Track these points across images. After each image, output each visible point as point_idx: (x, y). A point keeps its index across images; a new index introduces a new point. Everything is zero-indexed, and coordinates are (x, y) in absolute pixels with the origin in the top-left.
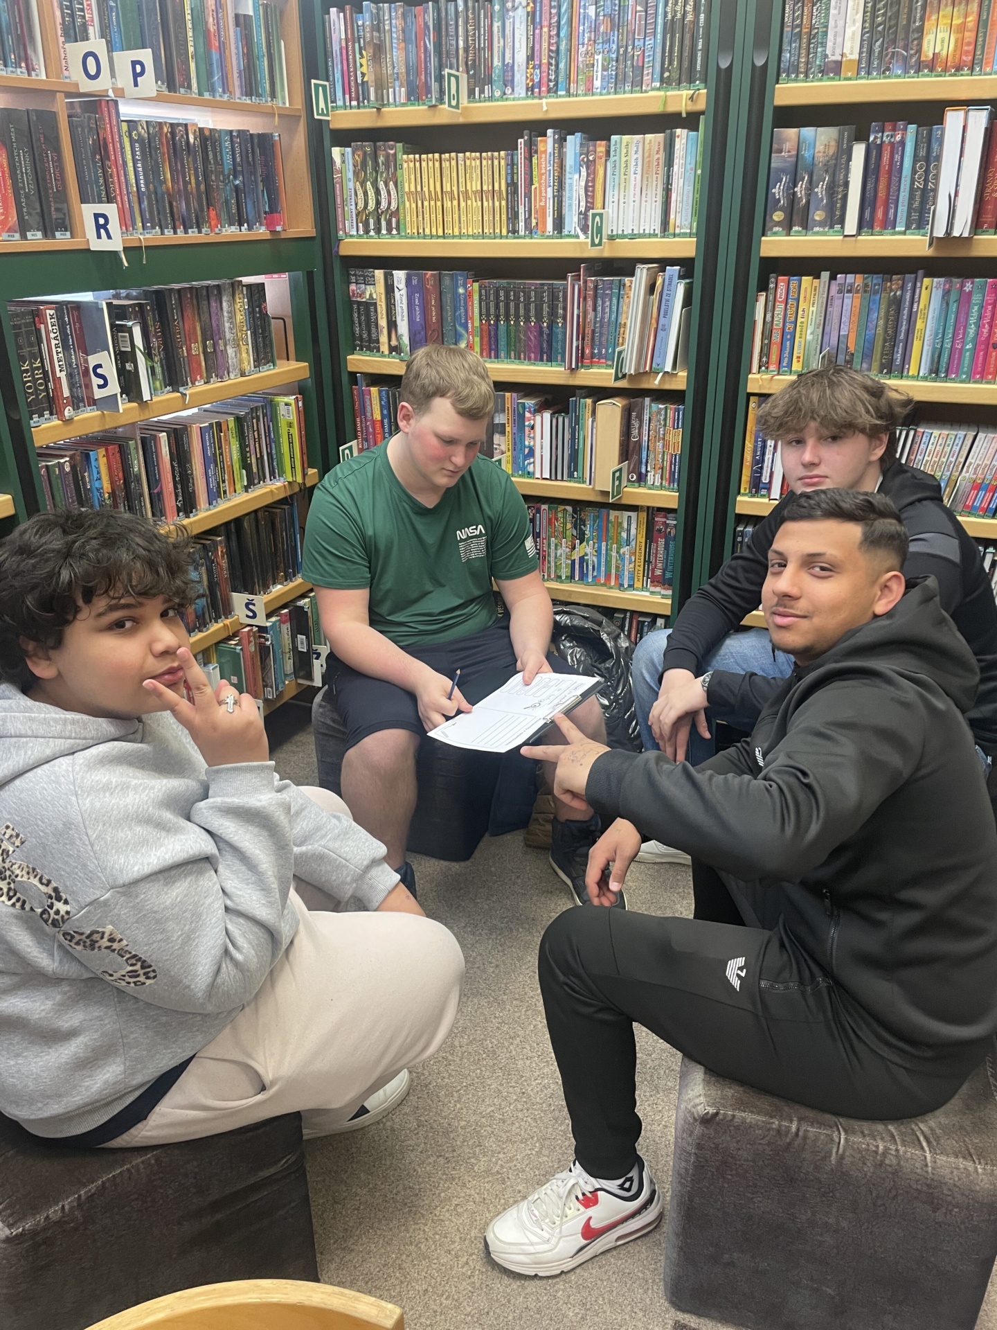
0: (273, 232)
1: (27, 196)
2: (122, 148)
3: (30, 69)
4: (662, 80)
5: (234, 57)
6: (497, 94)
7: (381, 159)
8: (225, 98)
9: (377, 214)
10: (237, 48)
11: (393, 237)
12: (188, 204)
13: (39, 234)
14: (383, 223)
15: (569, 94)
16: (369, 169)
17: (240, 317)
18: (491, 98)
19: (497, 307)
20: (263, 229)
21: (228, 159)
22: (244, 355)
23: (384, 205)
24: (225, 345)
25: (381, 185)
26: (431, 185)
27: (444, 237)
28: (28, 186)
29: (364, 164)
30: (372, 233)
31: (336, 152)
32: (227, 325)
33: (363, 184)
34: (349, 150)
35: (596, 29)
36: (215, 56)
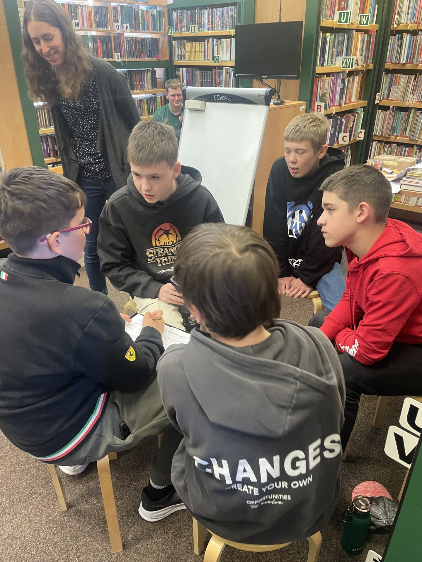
0: (157, 59)
1: (105, 51)
2: (124, 42)
3: (107, 28)
4: (230, 28)
5: (150, 23)
6: (203, 30)
7: (182, 43)
8: (148, 31)
9: (181, 55)
10: (151, 21)
11: (184, 61)
12: (137, 53)
13: (106, 58)
14: (182, 58)
15: (215, 30)
16: (180, 45)
17: (148, 77)
18: (202, 31)
19: (203, 77)
20: (155, 59)
21: (148, 44)
22: (149, 86)
23: (182, 54)
24: (145, 83)
25: (182, 49)
26: (191, 49)
27: (193, 61)
28: (105, 49)
29: (179, 44)
30: (180, 60)
31: (173, 42)
32: (145, 79)
33: (178, 49)
34: (176, 41)
35: (219, 17)
36: (146, 23)
